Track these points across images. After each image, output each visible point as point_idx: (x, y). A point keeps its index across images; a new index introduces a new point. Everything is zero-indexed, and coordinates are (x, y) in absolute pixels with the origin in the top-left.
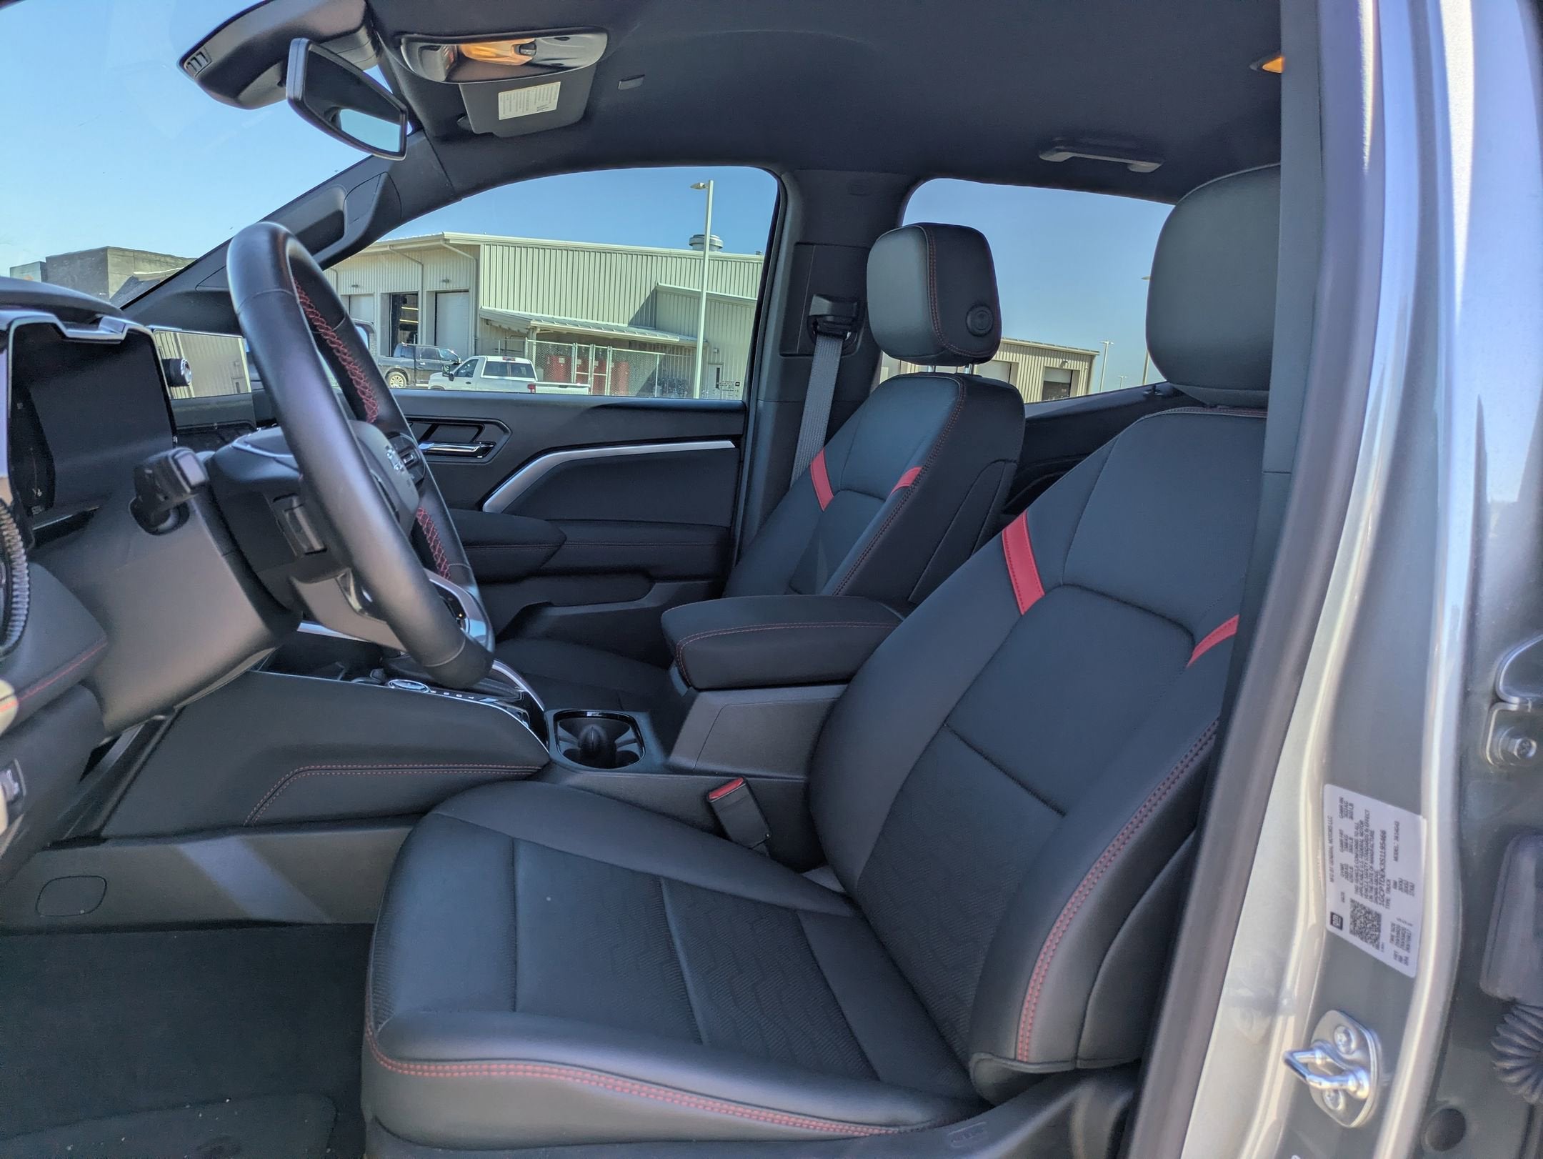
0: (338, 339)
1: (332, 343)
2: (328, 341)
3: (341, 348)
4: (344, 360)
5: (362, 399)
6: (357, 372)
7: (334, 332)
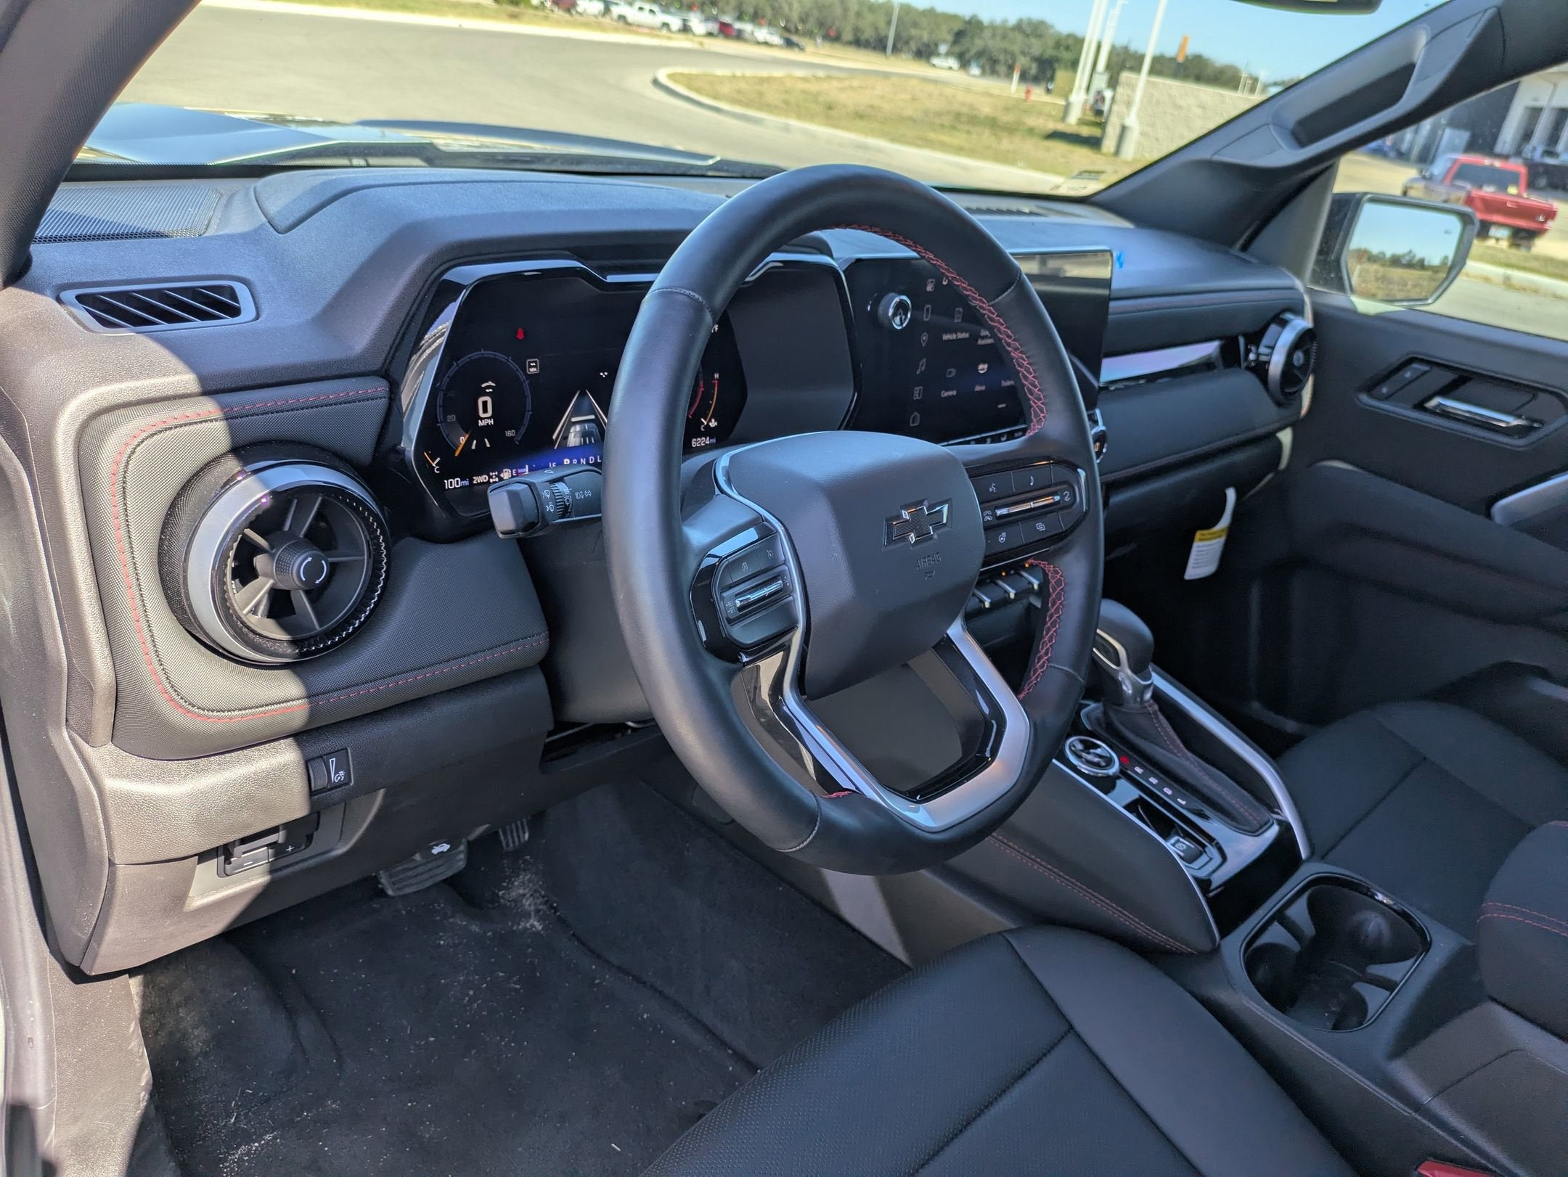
0: (997, 316)
1: (992, 320)
2: (986, 316)
3: (1003, 328)
4: (1009, 345)
5: (1029, 400)
6: (1025, 363)
7: (992, 306)
